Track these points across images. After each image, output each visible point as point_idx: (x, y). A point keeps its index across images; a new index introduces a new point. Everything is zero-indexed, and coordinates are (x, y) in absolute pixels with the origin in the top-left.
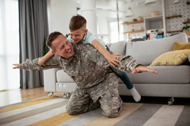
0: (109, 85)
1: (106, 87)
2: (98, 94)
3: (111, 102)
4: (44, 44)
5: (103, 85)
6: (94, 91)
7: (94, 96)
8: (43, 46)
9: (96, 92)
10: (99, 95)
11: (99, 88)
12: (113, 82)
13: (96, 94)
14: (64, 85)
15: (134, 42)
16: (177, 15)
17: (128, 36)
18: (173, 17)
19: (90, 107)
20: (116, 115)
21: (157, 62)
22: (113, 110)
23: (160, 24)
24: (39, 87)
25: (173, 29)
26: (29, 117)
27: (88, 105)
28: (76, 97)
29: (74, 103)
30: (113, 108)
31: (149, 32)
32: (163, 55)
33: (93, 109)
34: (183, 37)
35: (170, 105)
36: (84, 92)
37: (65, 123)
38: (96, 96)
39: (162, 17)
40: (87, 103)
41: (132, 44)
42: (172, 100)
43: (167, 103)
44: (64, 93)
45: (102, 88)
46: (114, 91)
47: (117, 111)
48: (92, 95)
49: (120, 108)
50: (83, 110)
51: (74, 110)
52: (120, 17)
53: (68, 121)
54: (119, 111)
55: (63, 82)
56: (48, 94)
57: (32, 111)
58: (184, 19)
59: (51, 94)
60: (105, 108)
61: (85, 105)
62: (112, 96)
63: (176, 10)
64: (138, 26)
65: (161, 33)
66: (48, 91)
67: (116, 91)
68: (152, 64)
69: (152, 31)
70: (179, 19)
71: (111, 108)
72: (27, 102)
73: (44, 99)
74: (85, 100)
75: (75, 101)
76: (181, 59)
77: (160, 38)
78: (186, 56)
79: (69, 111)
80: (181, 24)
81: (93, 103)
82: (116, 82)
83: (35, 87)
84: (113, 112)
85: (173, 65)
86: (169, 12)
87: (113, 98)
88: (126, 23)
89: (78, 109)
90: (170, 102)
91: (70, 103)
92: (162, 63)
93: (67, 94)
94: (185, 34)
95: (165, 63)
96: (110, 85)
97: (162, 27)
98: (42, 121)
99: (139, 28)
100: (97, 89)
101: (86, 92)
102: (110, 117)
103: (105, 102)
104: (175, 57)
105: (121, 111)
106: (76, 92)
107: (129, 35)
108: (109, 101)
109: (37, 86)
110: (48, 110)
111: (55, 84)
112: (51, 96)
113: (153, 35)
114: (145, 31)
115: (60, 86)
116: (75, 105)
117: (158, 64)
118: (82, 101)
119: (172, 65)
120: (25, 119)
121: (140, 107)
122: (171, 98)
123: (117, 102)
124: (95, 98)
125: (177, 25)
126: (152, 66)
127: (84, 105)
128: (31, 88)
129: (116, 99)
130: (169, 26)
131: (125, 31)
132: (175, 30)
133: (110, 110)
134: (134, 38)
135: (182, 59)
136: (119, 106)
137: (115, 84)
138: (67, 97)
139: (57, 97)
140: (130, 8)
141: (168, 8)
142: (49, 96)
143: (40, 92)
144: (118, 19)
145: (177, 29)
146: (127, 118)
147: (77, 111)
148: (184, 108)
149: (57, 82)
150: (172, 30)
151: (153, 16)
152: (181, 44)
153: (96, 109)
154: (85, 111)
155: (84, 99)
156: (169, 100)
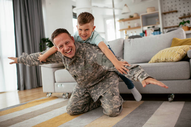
0: (109, 84)
1: (107, 86)
2: (98, 93)
3: (112, 101)
4: (40, 44)
5: (104, 84)
6: (95, 91)
7: (94, 95)
8: (39, 46)
9: (97, 91)
10: (100, 94)
11: (99, 87)
12: (114, 81)
13: (97, 93)
14: (63, 85)
15: (132, 39)
16: (172, 10)
17: (125, 34)
18: (169, 13)
19: (90, 107)
20: (117, 114)
21: (156, 59)
22: (115, 109)
23: (156, 20)
24: (37, 87)
25: (170, 25)
26: (29, 119)
27: (88, 105)
28: (77, 98)
29: (75, 103)
30: (114, 107)
31: (145, 28)
32: (162, 51)
33: (94, 109)
34: (181, 33)
35: (171, 102)
36: (84, 92)
37: (67, 124)
38: (97, 96)
39: (158, 13)
40: (88, 102)
41: (130, 41)
42: (172, 96)
43: (167, 100)
44: (62, 94)
45: (103, 87)
46: (115, 90)
47: (118, 110)
48: (92, 95)
49: (121, 107)
50: (84, 110)
51: (75, 110)
52: (116, 14)
53: (69, 121)
54: (120, 109)
55: (61, 82)
56: (47, 94)
57: (31, 112)
58: (179, 15)
59: (50, 94)
60: (107, 107)
61: (86, 105)
62: (113, 95)
63: (172, 6)
64: (134, 23)
65: (158, 29)
66: (47, 92)
67: (117, 90)
68: (151, 61)
69: (148, 28)
70: (175, 14)
71: (112, 107)
72: (26, 103)
73: (43, 100)
74: (86, 100)
75: (76, 101)
76: (179, 55)
77: (157, 34)
78: (184, 52)
79: (70, 111)
80: (177, 20)
81: (93, 102)
82: (117, 81)
83: (32, 88)
84: (114, 111)
85: (173, 61)
86: (164, 7)
87: (114, 96)
88: (123, 20)
89: (78, 109)
90: (170, 99)
91: (71, 104)
92: (161, 59)
93: (66, 94)
94: (183, 30)
95: (164, 60)
96: (111, 83)
97: (159, 23)
98: (43, 123)
99: (136, 25)
100: (98, 88)
101: (86, 91)
102: (111, 116)
103: (106, 101)
104: (174, 53)
105: (122, 110)
106: (76, 92)
107: (126, 32)
108: (110, 100)
109: (35, 87)
110: (48, 112)
111: (53, 84)
112: (50, 97)
113: (150, 32)
114: (142, 27)
115: (58, 86)
116: (76, 105)
117: (157, 61)
118: (83, 101)
119: (171, 62)
120: (26, 121)
121: (141, 105)
122: (171, 94)
123: (118, 101)
124: (95, 97)
125: (173, 20)
126: (151, 63)
127: (84, 105)
128: (29, 89)
129: (117, 98)
130: (166, 22)
131: (122, 28)
132: (172, 25)
133: (112, 109)
134: (131, 35)
135: (181, 55)
136: (120, 104)
137: (116, 83)
138: (67, 97)
139: (56, 97)
140: (126, 5)
141: (164, 4)
142: (48, 97)
143: (38, 93)
144: (114, 16)
145: (174, 24)
146: (128, 116)
147: (77, 111)
148: (185, 104)
149: (55, 82)
150: (168, 26)
151: (149, 12)
152: (179, 39)
153: (96, 108)
154: (86, 110)
155: (84, 98)
156: (170, 97)
